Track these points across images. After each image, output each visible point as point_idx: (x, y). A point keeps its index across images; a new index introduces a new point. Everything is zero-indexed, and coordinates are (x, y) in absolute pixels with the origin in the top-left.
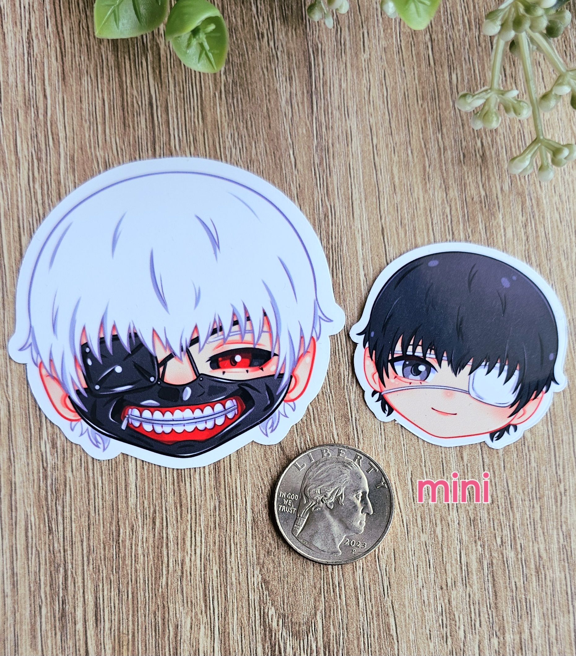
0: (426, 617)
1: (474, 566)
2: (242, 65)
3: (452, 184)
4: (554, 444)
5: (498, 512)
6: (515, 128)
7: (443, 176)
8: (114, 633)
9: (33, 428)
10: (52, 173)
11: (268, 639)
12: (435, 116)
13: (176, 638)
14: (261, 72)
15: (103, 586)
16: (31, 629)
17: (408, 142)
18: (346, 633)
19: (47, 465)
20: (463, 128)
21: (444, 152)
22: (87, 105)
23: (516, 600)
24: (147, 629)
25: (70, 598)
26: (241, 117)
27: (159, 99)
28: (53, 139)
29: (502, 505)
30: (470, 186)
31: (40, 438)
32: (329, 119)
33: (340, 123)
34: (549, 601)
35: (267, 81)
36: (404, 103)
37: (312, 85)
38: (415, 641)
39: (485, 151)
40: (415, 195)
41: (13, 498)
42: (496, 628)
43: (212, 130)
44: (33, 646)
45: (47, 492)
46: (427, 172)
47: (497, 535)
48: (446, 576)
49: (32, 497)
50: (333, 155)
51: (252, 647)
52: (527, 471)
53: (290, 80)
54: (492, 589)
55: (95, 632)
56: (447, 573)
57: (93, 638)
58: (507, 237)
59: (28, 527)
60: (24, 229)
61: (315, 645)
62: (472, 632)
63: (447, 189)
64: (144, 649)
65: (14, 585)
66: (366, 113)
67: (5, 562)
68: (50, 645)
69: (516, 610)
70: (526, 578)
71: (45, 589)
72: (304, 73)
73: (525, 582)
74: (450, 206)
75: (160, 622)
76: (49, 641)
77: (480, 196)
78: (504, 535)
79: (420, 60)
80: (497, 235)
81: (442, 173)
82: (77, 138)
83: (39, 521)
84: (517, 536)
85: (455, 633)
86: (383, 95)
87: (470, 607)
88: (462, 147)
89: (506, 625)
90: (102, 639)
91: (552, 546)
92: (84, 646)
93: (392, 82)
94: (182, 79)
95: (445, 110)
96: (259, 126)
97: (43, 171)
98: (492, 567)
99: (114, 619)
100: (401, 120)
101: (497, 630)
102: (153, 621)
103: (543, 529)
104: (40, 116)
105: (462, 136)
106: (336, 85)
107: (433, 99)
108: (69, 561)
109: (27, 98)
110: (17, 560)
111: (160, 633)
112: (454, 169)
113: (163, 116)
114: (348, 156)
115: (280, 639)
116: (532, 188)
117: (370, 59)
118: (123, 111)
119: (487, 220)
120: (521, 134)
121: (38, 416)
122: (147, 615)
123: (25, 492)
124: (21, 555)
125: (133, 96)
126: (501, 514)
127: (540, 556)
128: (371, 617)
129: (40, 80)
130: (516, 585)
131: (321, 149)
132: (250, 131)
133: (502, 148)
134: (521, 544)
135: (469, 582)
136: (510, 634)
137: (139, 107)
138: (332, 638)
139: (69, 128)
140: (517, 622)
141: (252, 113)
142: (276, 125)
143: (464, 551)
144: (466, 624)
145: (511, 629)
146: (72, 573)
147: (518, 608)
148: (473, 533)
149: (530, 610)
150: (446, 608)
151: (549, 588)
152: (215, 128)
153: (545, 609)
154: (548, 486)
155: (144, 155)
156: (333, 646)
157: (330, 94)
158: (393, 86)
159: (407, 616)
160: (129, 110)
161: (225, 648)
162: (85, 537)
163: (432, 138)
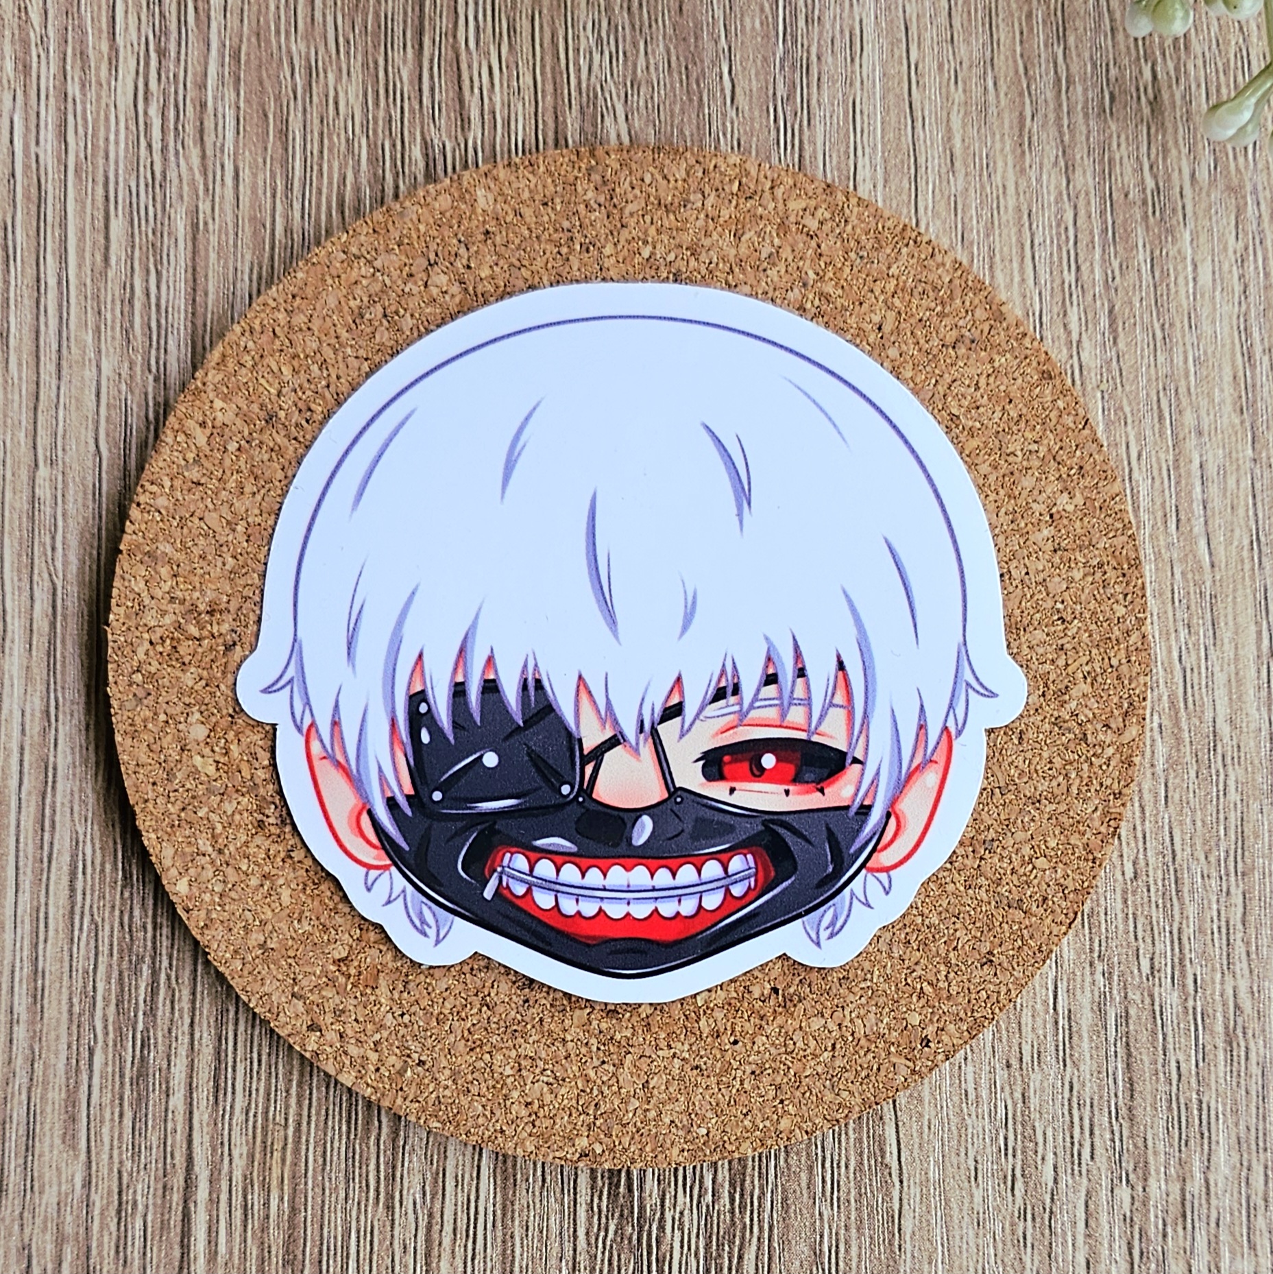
0: (970, 1130)
1: (1086, 1018)
3: (1082, 158)
5: (1146, 900)
6: (1229, 43)
7: (1062, 141)
8: (255, 1122)
10: (189, 85)
12: (1052, 7)
13: (394, 1141)
16: (66, 1101)
17: (988, 60)
18: (782, 1156)
20: (1113, 39)
21: (1068, 88)
23: (1178, 1103)
24: (330, 1117)
25: (160, 1034)
28: (196, 9)
29: (1156, 884)
30: (1121, 164)
33: (838, 11)
34: (1254, 1110)
38: (940, 1183)
39: (1159, 91)
40: (998, 179)
41: (48, 801)
42: (1129, 1165)
43: (549, 10)
44: (69, 1138)
46: (1027, 130)
47: (1141, 951)
48: (1020, 1038)
50: (818, 79)
52: (1218, 811)
54: (1124, 1074)
55: (210, 1116)
56: (1024, 1031)
57: (205, 1129)
58: (1200, 283)
59: (76, 867)
60: (116, 202)
61: (711, 1177)
62: (1073, 1170)
63: (1069, 169)
64: (320, 1161)
65: (35, 997)
67: (18, 945)
68: (106, 1140)
69: (1176, 1126)
70: (1203, 1054)
71: (105, 1011)
73: (1201, 1064)
74: (1075, 207)
76: (106, 1130)
77: (1144, 190)
78: (1158, 952)
80: (1176, 279)
81: (1061, 134)
82: (249, 10)
83: (103, 858)
84: (1188, 956)
85: (1033, 1170)
87: (1070, 1114)
88: (1108, 80)
89: (1151, 1159)
90: (226, 1132)
92: (185, 1146)
96: (656, 10)
97: (168, 78)
98: (1127, 1024)
99: (257, 1090)
100: (976, 13)
101: (1131, 1168)
102: (344, 1098)
103: (1248, 943)
105: (1111, 56)
110: (46, 941)
111: (359, 1128)
112: (1088, 126)
114: (851, 84)
119: (1157, 242)
120: (1242, 57)
123: (76, 789)
124: (57, 930)
126: (1153, 905)
130: (1179, 1068)
131: (793, 66)
132: (637, 17)
133: (1199, 86)
134: (1194, 975)
136: (1159, 1181)
138: (750, 1164)
140: (1177, 1154)
142: (695, 7)
143: (1065, 983)
144: (1060, 1151)
145: (1163, 1169)
146: (169, 977)
147: (1180, 1122)
148: (1088, 943)
149: (1209, 1131)
150: (1015, 1111)
151: (1254, 1080)
152: (559, 6)
153: (1242, 1127)
154: (1263, 847)
155: (396, 56)
156: (752, 1182)
159: (926, 1123)
161: (504, 1172)
163: (1042, 56)
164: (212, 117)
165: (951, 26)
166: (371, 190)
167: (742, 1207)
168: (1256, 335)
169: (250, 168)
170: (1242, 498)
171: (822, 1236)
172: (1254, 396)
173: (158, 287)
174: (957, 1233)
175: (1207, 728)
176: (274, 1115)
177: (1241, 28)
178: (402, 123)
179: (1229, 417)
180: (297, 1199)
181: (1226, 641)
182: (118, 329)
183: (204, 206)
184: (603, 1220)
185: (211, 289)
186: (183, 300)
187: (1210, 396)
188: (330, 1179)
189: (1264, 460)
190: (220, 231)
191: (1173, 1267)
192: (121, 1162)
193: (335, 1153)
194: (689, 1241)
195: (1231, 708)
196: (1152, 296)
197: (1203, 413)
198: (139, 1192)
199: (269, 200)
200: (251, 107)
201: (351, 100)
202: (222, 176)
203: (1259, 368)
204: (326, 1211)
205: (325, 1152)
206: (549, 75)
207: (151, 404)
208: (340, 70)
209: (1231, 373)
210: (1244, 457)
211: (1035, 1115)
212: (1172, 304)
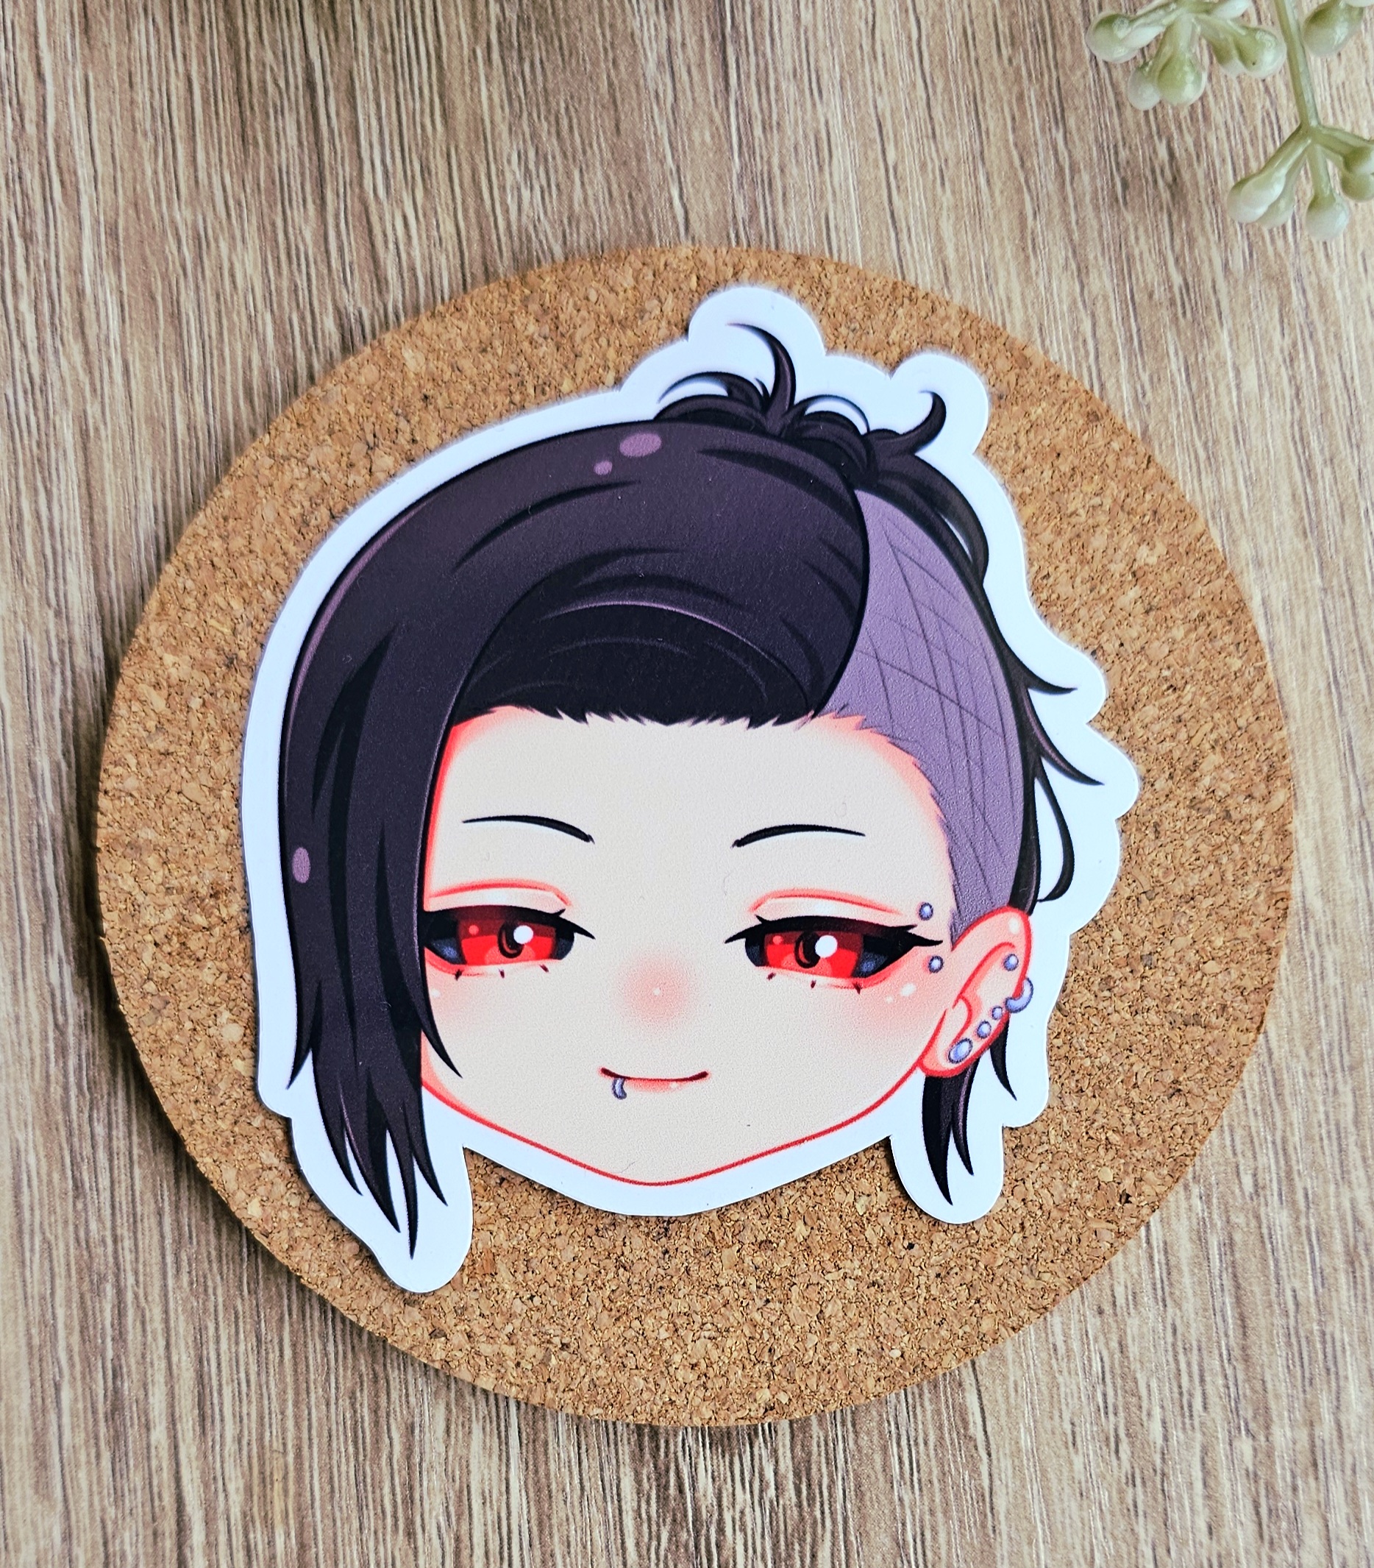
0: (1062, 1389)
1: (1185, 1250)
3: (1096, 258)
5: (1242, 1108)
6: (1255, 105)
7: (1071, 240)
8: (250, 1451)
9: (26, 924)
10: (62, 271)
11: (647, 1456)
12: (1046, 85)
13: (409, 1458)
15: (217, 1329)
16: (35, 1445)
17: (978, 155)
18: (851, 1436)
19: (66, 1020)
20: (1120, 115)
21: (1073, 178)
22: (147, 94)
23: (1298, 1336)
24: (334, 1438)
25: (132, 1361)
26: (542, 108)
27: (332, 72)
28: (62, 182)
29: (1252, 1089)
30: (1143, 262)
31: (47, 950)
32: (770, 104)
33: (800, 113)
35: (606, 12)
36: (965, 55)
37: (723, 20)
38: (1035, 1453)
39: (1178, 171)
40: (1001, 290)
42: (1248, 1412)
43: (468, 144)
44: (41, 1487)
45: (66, 1089)
46: (1029, 231)
47: (1242, 1168)
48: (1112, 1278)
49: (29, 1101)
50: (784, 194)
51: (606, 1479)
52: (1316, 999)
53: (666, 9)
54: (1233, 1310)
55: (199, 1449)
56: (1115, 1271)
57: (195, 1464)
58: (1244, 390)
59: (20, 1180)
61: (772, 1468)
62: (1184, 1423)
63: (1082, 272)
64: (328, 1488)
66: (865, 85)
68: (84, 1485)
69: (1298, 1363)
70: (1322, 1277)
71: (68, 1341)
73: (1320, 1290)
74: (1093, 315)
75: (366, 1418)
76: (82, 1475)
77: (1171, 287)
78: (1260, 1167)
80: (1217, 388)
81: (1070, 230)
82: (123, 178)
83: (50, 1166)
84: (1295, 1168)
85: (1138, 1428)
86: (910, 38)
87: (1177, 1361)
88: (1118, 164)
89: (1272, 1405)
90: (218, 1465)
92: (173, 1485)
93: (931, 5)
94: (390, 16)
95: (1072, 68)
96: (589, 130)
97: (38, 266)
98: (1232, 1252)
99: (249, 1415)
100: (959, 99)
101: (1250, 1415)
102: (348, 1415)
103: (1363, 1147)
104: (27, 126)
105: (1119, 136)
106: (788, 17)
107: (1040, 42)
108: (128, 1267)
111: (368, 1448)
112: (1099, 219)
113: (342, 112)
114: (822, 197)
115: (680, 1454)
116: (1305, 262)
118: (240, 105)
119: (1191, 347)
120: (1271, 123)
121: (40, 895)
122: (333, 1401)
123: (11, 1091)
125: (264, 65)
126: (1251, 1114)
127: (1357, 1222)
129: (26, 36)
130: (1295, 1297)
131: (754, 182)
132: (568, 143)
133: (1224, 160)
134: (1305, 1189)
136: (1283, 1427)
137: (280, 93)
138: (815, 1449)
139: (103, 155)
140: (1301, 1395)
141: (572, 97)
142: (634, 124)
144: (1168, 1404)
145: (1286, 1414)
146: (136, 1296)
147: (1303, 1359)
149: (1335, 1363)
150: (1113, 1363)
152: (478, 138)
155: (296, 215)
156: (820, 1470)
157: (772, 40)
158: (934, 14)
159: (1012, 1385)
160: (255, 101)
161: (537, 1482)
162: (166, 1203)
163: (1040, 143)
164: (92, 306)
165: (931, 118)
166: (282, 372)
167: (811, 1499)
168: (1314, 444)
169: (141, 360)
171: (904, 1524)
172: (1318, 516)
173: (50, 509)
174: (1058, 1508)
176: (271, 1441)
177: (1267, 90)
178: (310, 291)
179: (1291, 543)
180: (305, 1534)
181: (1309, 802)
182: (8, 561)
183: (93, 410)
184: (654, 1528)
185: (110, 504)
186: (79, 520)
187: (1268, 520)
188: (341, 1508)
189: (1336, 589)
190: (114, 437)
191: (1307, 1524)
192: (103, 1510)
193: (344, 1479)
194: (754, 1543)
195: (1321, 877)
196: (1191, 411)
197: (1261, 540)
198: (127, 1540)
199: (165, 396)
200: (136, 290)
201: (249, 271)
202: (110, 372)
203: (1320, 483)
204: (340, 1544)
205: (331, 1478)
206: (473, 220)
207: (54, 642)
208: (233, 238)
209: (1289, 492)
210: (1312, 588)
211: (1135, 1366)
212: (1215, 419)
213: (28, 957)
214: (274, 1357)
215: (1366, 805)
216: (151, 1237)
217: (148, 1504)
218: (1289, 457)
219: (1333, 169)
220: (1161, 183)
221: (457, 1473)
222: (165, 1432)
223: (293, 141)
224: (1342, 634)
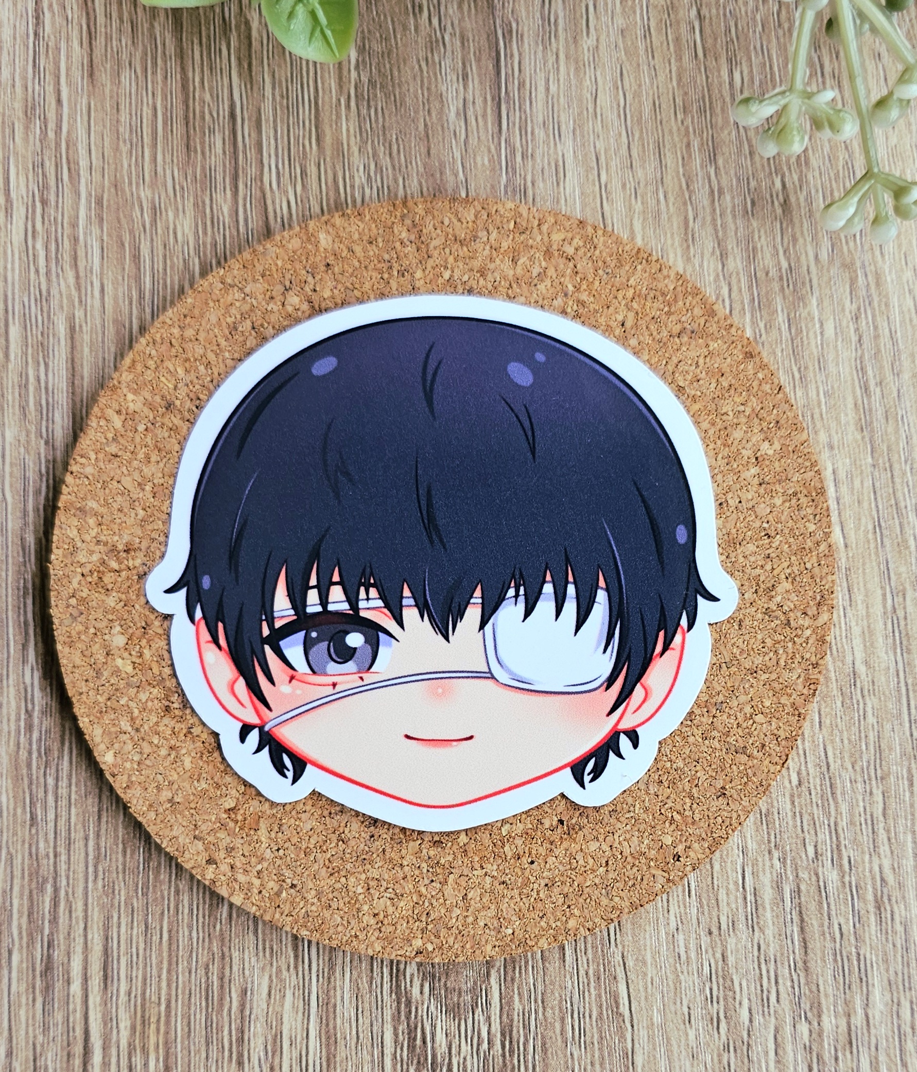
0: (683, 984)
1: (768, 894)
2: (386, 55)
3: (732, 248)
4: (907, 685)
5: (808, 801)
6: (838, 159)
7: (717, 237)
8: (136, 1002)
9: (12, 643)
10: (65, 225)
11: (403, 1018)
12: (705, 139)
13: (242, 1011)
14: (417, 67)
15: (119, 918)
17: (659, 180)
18: (541, 1010)
19: (33, 708)
20: (751, 159)
21: (719, 197)
22: (128, 116)
23: (842, 956)
24: (193, 995)
25: (61, 937)
26: (381, 138)
27: (247, 109)
28: (69, 169)
29: (815, 789)
30: (762, 251)
31: (24, 662)
32: (527, 142)
33: (546, 149)
34: (900, 959)
35: (425, 80)
36: (653, 117)
37: (499, 88)
38: (663, 1026)
39: (788, 196)
42: (806, 1005)
43: (331, 158)
45: (30, 753)
46: (690, 229)
47: (807, 841)
48: (719, 911)
49: (5, 760)
50: (533, 199)
51: (375, 1032)
52: (860, 731)
53: (463, 79)
54: (798, 935)
55: (102, 998)
56: (721, 905)
57: (98, 1009)
58: (825, 336)
60: (14, 313)
61: (486, 1029)
62: (763, 1012)
63: (723, 256)
64: (186, 1029)
66: (588, 133)
68: (23, 1019)
69: (841, 974)
70: (858, 917)
71: (20, 921)
72: (487, 69)
73: (857, 925)
74: (729, 284)
75: (215, 983)
76: (22, 1012)
77: (780, 269)
78: (819, 841)
79: (680, 50)
80: (808, 334)
81: (716, 231)
82: (109, 168)
83: (16, 803)
84: (843, 843)
85: (733, 1013)
86: (619, 105)
87: (760, 968)
88: (749, 190)
89: (823, 1001)
90: (114, 1010)
91: (904, 861)
92: (83, 1022)
93: (633, 84)
94: (287, 77)
95: (722, 129)
96: (410, 153)
97: (50, 221)
98: (799, 898)
99: (137, 977)
100: (648, 145)
101: (808, 1008)
102: (203, 981)
103: (888, 831)
104: (49, 133)
105: (750, 172)
106: (541, 88)
107: (702, 111)
108: (63, 874)
109: (30, 104)
111: (215, 1003)
112: (735, 224)
113: (253, 135)
114: (558, 202)
115: (425, 1017)
116: (868, 257)
117: (597, 47)
118: (187, 126)
119: (792, 307)
120: (848, 168)
121: (22, 625)
122: (193, 970)
125: (204, 102)
126: (815, 805)
127: (882, 879)
128: (586, 981)
129: (52, 76)
130: (840, 929)
131: (514, 190)
132: (396, 160)
133: (817, 191)
134: (849, 857)
135: (758, 923)
136: (830, 1017)
137: (214, 120)
138: (516, 1017)
139: (97, 153)
140: (843, 995)
141: (401, 132)
142: (439, 151)
143: (750, 868)
144: (753, 997)
145: (832, 1008)
146: (67, 894)
147: (844, 971)
148: (766, 836)
149: (866, 975)
150: (717, 968)
151: (898, 936)
152: (338, 155)
153: (892, 972)
154: (896, 757)
155: (218, 197)
156: (519, 1032)
157: (531, 103)
158: (635, 91)
159: (649, 980)
160: (197, 124)
161: (327, 1032)
162: (91, 832)
163: (700, 174)
164: (83, 248)
165: (630, 156)
167: (511, 1052)
168: (870, 372)
169: (113, 283)
170: (865, 495)
172: (871, 418)
173: (46, 375)
174: (677, 1065)
175: (848, 669)
176: (150, 995)
177: (846, 148)
178: (225, 246)
179: (853, 435)
180: (170, 1060)
181: (859, 602)
182: (17, 407)
183: (79, 314)
184: (405, 1067)
185: (86, 374)
186: (65, 383)
187: (838, 420)
188: (194, 1043)
189: (881, 465)
190: (91, 332)
192: (35, 1037)
193: (197, 1023)
195: (866, 652)
196: (790, 347)
197: (833, 432)
198: (49, 1058)
199: (127, 307)
200: (112, 239)
201: (186, 231)
202: (92, 291)
203: (873, 398)
204: (192, 1067)
205: (189, 1023)
206: (332, 206)
207: (43, 460)
208: (177, 210)
209: (853, 402)
210: (866, 464)
211: (732, 970)
212: (806, 353)
213: (11, 665)
214: (156, 938)
215: (897, 606)
216: (80, 854)
217: (65, 1034)
218: (853, 379)
219: (888, 198)
220: (776, 203)
221: (274, 1023)
222: (80, 986)
223: (219, 150)
224: (884, 495)
